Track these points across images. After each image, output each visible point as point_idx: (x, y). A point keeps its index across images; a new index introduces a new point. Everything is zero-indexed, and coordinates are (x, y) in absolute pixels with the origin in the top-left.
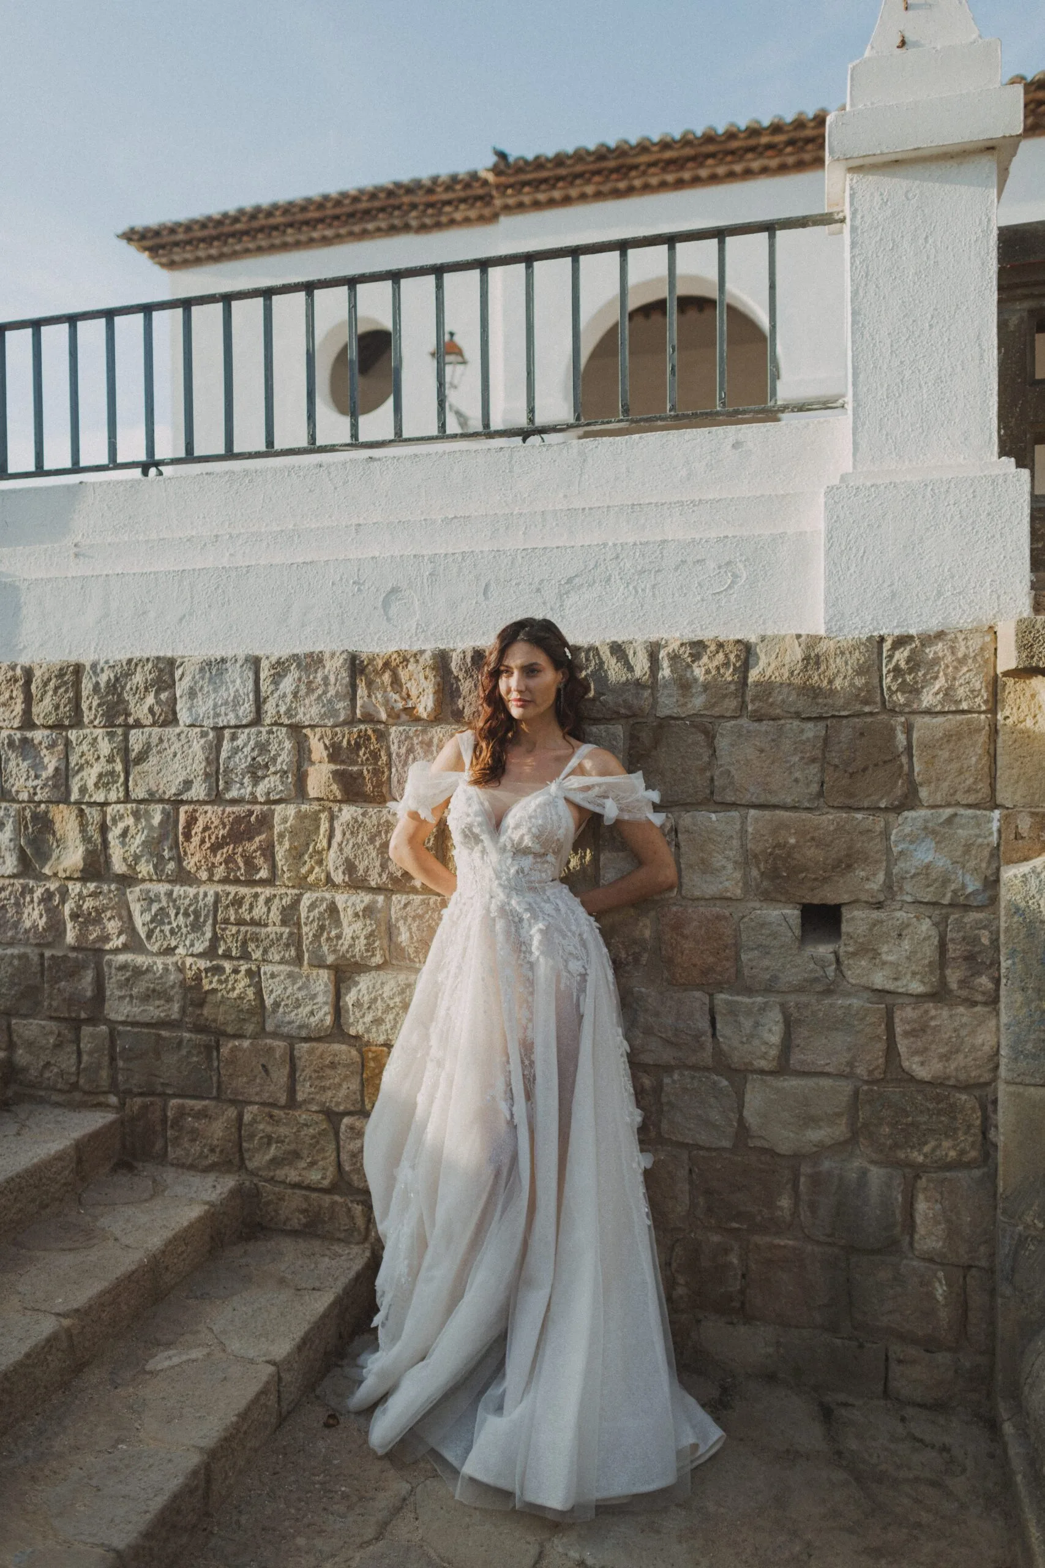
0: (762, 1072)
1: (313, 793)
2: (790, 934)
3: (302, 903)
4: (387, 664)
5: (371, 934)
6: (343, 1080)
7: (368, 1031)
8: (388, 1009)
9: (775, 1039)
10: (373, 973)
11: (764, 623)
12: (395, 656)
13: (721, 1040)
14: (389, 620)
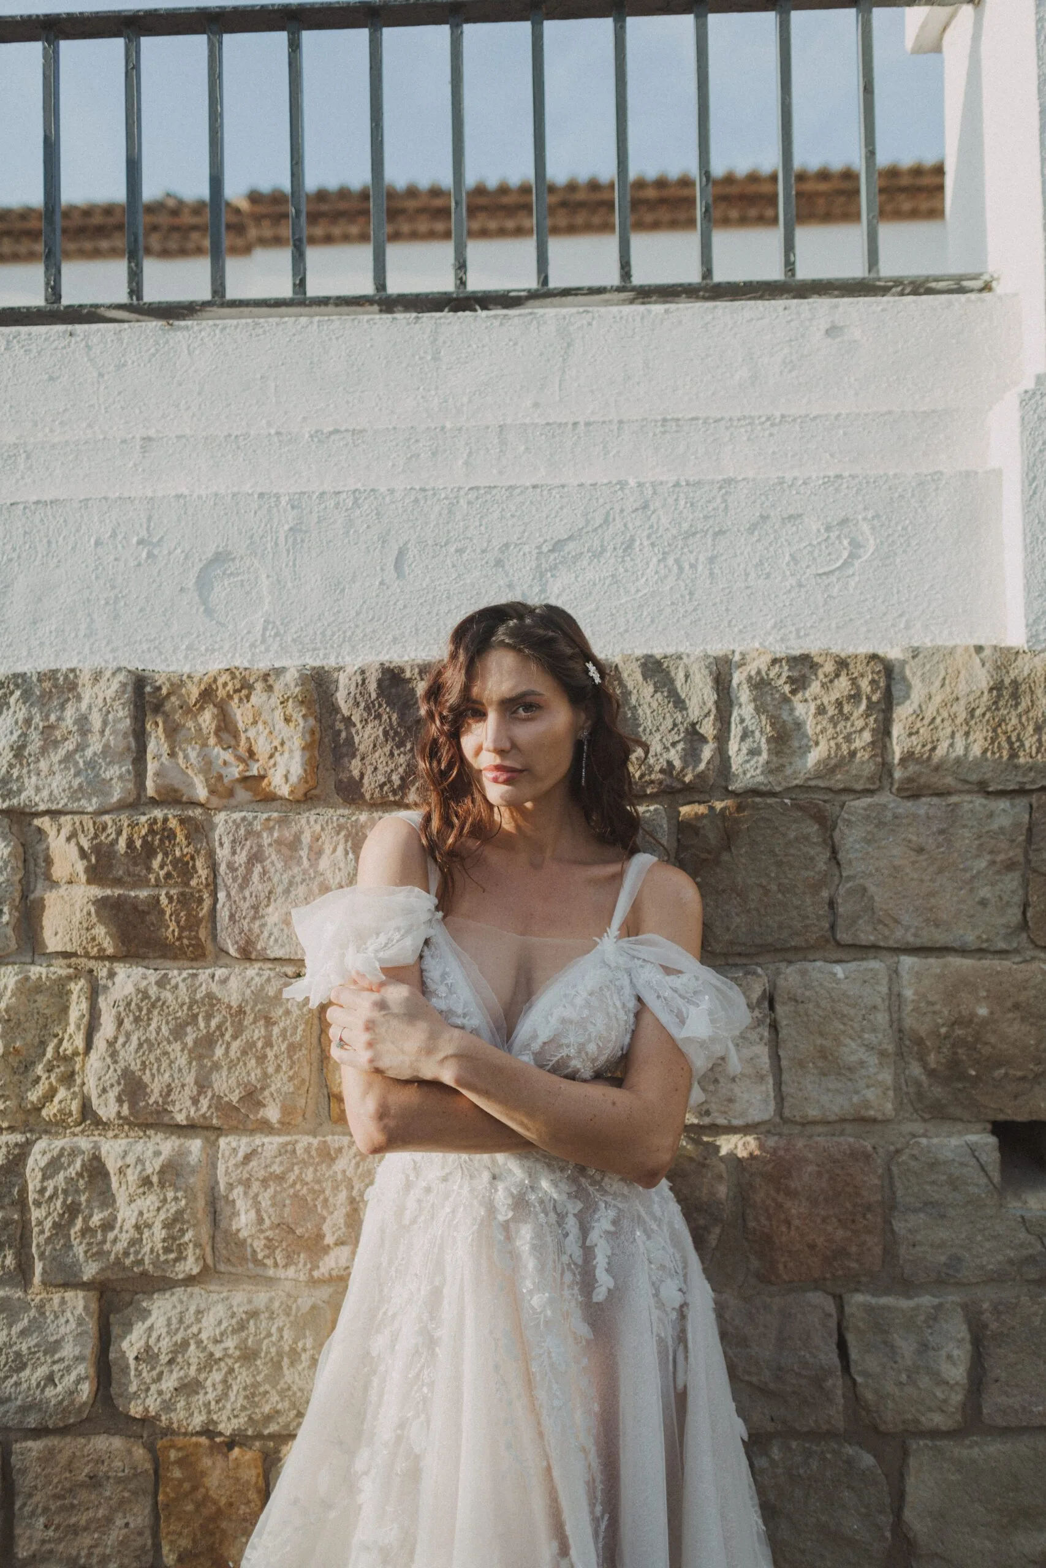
0: (935, 1434)
1: (53, 942)
2: (984, 1181)
3: (31, 1162)
4: (207, 694)
5: (178, 1218)
6: (113, 1510)
7: (168, 1406)
8: (210, 1362)
9: (957, 1373)
10: (179, 1291)
11: (907, 627)
12: (225, 677)
13: (859, 1380)
14: (209, 612)
